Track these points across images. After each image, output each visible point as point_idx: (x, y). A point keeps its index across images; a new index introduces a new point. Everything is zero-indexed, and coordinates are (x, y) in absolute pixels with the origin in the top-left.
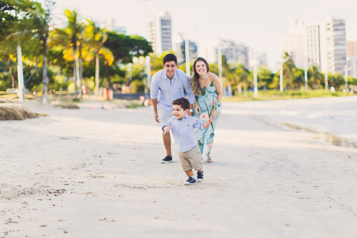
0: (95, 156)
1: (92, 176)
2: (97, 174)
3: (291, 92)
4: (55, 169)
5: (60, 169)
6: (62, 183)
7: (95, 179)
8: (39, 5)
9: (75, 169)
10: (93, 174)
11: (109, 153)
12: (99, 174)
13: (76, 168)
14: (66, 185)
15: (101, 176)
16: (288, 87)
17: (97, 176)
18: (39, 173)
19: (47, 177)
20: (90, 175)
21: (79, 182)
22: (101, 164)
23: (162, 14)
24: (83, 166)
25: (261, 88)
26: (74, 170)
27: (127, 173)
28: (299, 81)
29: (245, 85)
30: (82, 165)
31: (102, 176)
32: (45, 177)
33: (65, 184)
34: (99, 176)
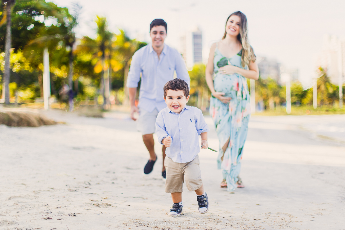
0: (108, 172)
1: (93, 203)
2: (103, 200)
3: (325, 107)
4: (44, 191)
5: (52, 190)
6: (43, 215)
7: (97, 208)
8: (66, 10)
9: (73, 191)
10: (96, 200)
11: (128, 168)
12: (105, 200)
13: (75, 189)
14: (47, 220)
15: (107, 204)
16: (322, 102)
17: (101, 204)
18: (15, 197)
19: (24, 204)
20: (92, 201)
21: (69, 215)
22: (113, 183)
23: (193, 29)
24: (86, 186)
25: (294, 104)
26: (72, 193)
27: (147, 199)
28: (333, 97)
29: (277, 100)
30: (86, 184)
31: (109, 203)
32: (19, 204)
33: (46, 217)
34: (104, 203)
